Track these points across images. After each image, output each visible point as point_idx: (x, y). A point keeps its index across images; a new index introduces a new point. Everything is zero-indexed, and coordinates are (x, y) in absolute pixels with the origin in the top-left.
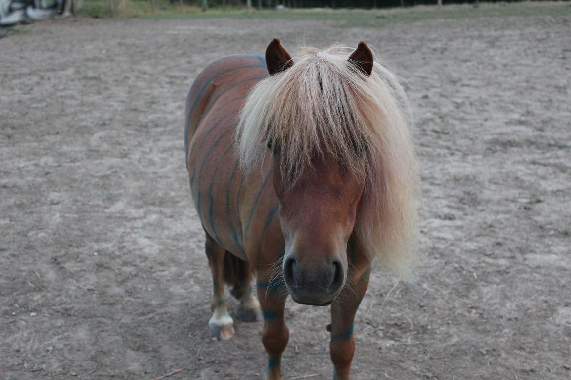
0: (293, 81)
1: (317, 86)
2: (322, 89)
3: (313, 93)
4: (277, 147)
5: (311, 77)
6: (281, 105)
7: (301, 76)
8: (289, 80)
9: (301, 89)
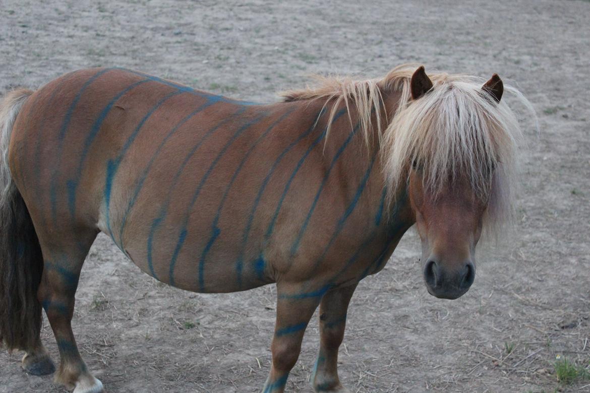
0: (435, 109)
1: (455, 113)
2: (459, 116)
3: (452, 121)
4: (421, 165)
5: (450, 105)
6: (425, 131)
7: (442, 105)
8: (431, 109)
9: (441, 116)
